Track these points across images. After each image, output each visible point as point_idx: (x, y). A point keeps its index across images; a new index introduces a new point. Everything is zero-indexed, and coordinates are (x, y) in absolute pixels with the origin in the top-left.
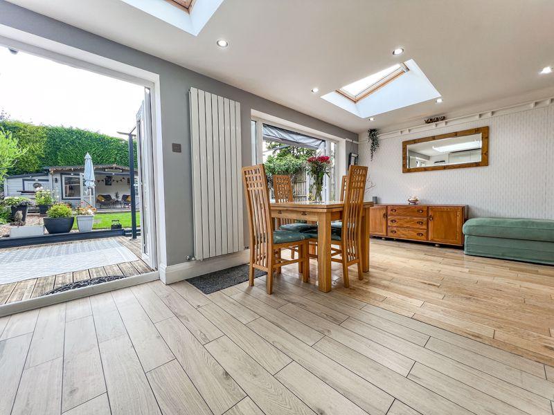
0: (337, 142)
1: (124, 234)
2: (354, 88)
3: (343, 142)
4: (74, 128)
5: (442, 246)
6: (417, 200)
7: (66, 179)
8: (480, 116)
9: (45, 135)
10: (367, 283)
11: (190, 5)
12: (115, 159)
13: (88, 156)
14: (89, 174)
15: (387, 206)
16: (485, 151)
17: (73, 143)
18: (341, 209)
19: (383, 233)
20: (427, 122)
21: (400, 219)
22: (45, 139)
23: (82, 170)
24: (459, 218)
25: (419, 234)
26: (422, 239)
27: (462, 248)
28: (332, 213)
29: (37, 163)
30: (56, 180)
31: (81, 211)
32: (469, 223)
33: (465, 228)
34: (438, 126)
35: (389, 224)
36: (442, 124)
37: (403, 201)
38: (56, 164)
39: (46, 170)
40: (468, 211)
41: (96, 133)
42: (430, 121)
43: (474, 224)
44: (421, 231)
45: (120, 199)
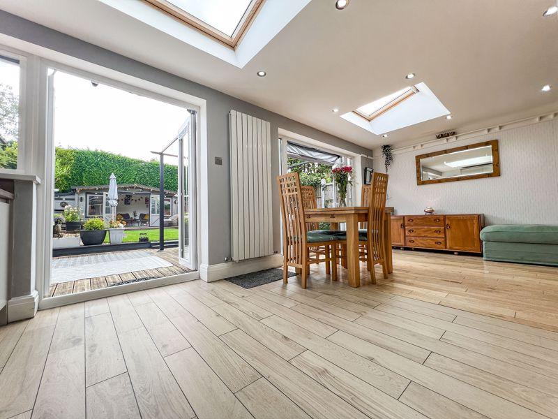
0: (352, 158)
1: (151, 246)
2: (368, 109)
3: (358, 157)
4: (99, 151)
5: (460, 254)
6: (433, 211)
7: (90, 198)
8: (489, 130)
9: (72, 158)
10: (392, 281)
11: (236, 45)
12: (135, 179)
13: (113, 176)
14: (113, 194)
15: (404, 217)
16: (496, 164)
17: (97, 164)
18: (366, 212)
19: (401, 243)
20: (438, 137)
21: (418, 229)
22: (73, 161)
23: (107, 190)
24: (476, 226)
25: (437, 243)
26: (441, 247)
27: (481, 255)
28: (359, 214)
29: (64, 183)
30: (82, 199)
31: (112, 225)
32: (485, 230)
33: (483, 234)
34: (449, 141)
35: (407, 234)
36: (453, 139)
37: (420, 211)
38: (80, 184)
39: (73, 190)
40: (484, 221)
41: (119, 156)
42: (441, 136)
43: (491, 230)
44: (439, 240)
45: (137, 218)
